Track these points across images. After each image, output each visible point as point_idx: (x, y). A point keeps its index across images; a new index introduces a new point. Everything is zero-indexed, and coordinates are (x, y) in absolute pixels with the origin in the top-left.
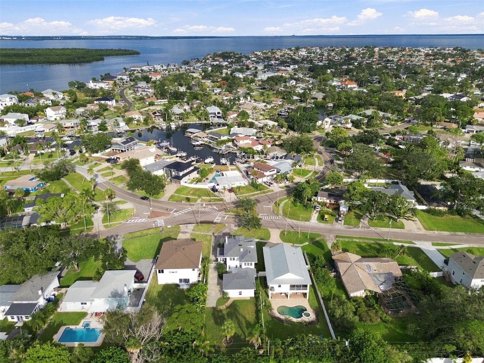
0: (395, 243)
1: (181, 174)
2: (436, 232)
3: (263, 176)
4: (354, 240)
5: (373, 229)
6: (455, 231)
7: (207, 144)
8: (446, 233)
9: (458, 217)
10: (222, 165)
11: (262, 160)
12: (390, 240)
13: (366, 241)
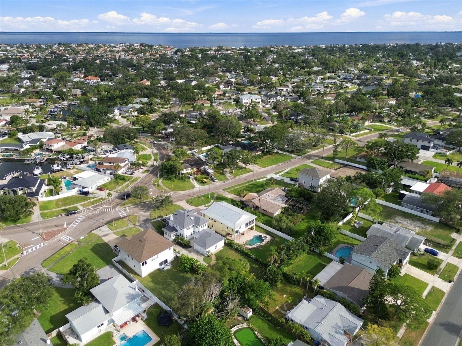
0: (259, 181)
1: (34, 189)
2: (270, 167)
3: (120, 168)
4: (236, 188)
5: (237, 178)
6: (277, 163)
7: (5, 157)
8: (274, 166)
9: (269, 156)
10: (56, 172)
11: (96, 156)
12: (255, 180)
13: (243, 185)
